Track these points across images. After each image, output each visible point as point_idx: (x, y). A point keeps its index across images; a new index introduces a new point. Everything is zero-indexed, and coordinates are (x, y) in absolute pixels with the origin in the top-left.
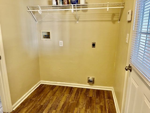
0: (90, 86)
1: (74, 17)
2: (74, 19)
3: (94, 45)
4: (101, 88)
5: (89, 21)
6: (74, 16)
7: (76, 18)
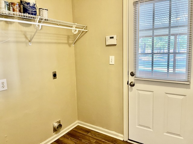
0: (57, 135)
1: (23, 36)
2: (24, 39)
3: (55, 75)
4: (68, 129)
5: (46, 43)
6: (24, 34)
7: (26, 37)
